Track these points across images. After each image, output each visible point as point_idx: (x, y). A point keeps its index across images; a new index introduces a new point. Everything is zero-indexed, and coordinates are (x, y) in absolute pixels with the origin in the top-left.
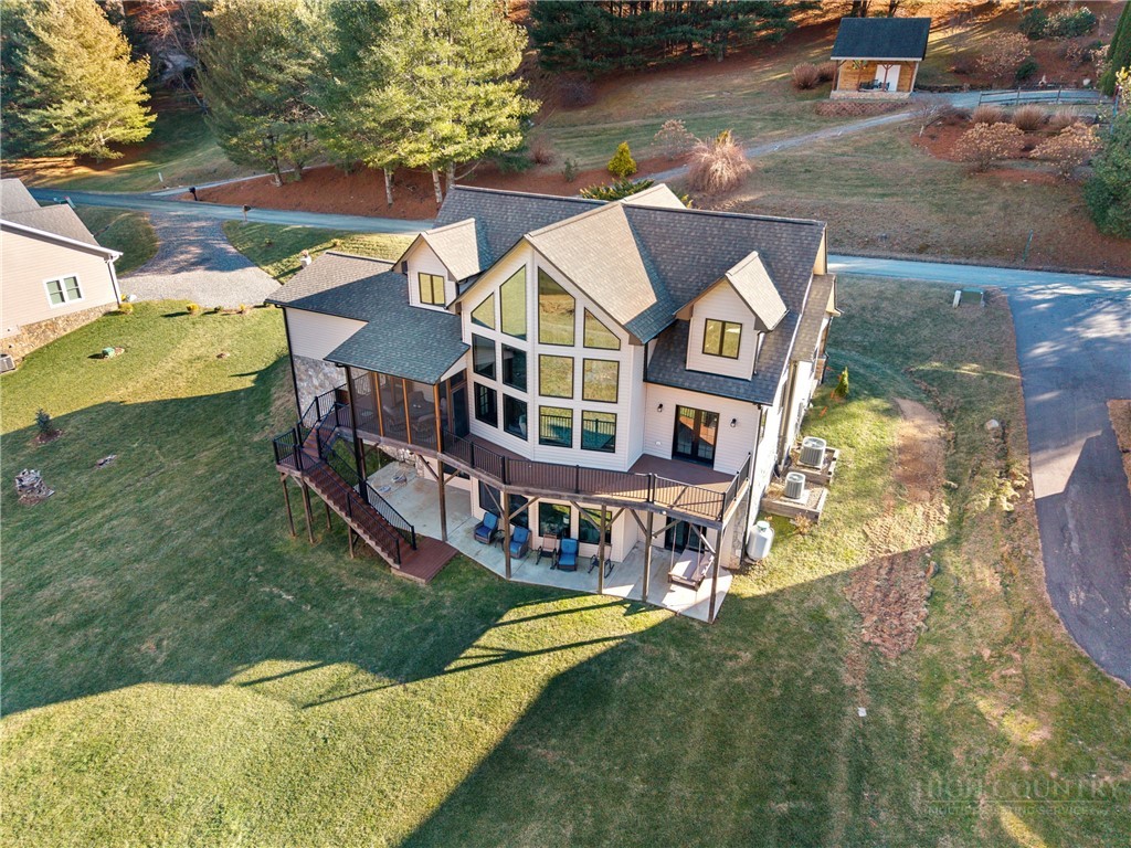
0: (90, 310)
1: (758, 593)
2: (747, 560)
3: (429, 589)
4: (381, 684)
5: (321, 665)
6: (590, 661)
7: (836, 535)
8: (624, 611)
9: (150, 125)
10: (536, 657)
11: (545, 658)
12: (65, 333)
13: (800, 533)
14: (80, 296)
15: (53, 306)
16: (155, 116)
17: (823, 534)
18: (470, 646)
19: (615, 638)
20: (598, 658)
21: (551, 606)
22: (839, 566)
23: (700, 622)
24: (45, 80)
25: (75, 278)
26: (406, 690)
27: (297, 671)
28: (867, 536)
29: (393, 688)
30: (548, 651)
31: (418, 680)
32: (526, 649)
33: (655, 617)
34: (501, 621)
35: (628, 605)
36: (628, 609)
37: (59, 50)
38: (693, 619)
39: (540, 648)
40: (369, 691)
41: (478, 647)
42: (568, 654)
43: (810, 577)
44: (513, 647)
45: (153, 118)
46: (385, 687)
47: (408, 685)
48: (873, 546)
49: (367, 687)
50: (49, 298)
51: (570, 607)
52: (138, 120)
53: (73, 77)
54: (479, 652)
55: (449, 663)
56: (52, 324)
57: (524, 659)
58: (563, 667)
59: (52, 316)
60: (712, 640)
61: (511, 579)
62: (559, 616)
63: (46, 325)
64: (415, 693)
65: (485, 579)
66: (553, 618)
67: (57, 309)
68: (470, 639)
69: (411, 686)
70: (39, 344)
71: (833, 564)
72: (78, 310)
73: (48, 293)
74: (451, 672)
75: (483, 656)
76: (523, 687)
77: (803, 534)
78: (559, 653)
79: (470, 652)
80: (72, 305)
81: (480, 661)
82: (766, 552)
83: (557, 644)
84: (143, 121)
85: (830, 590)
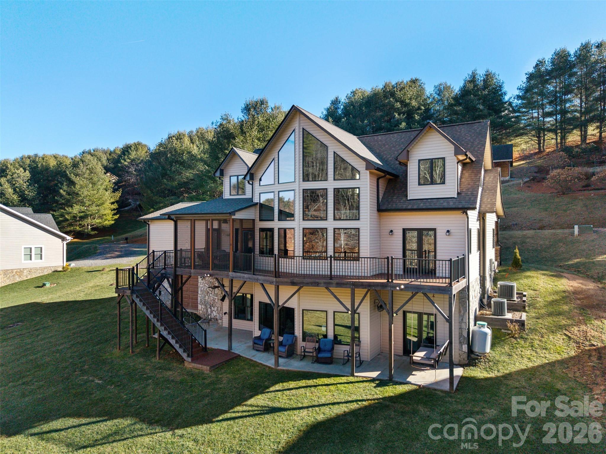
0: (45, 268)
1: (489, 376)
2: (473, 356)
3: (212, 374)
4: (153, 431)
5: (105, 420)
6: (345, 414)
7: (542, 337)
8: (375, 385)
9: (115, 220)
10: (296, 412)
11: (304, 412)
12: (26, 279)
13: (513, 337)
14: (41, 259)
15: (23, 261)
16: (118, 216)
17: (532, 337)
18: (239, 404)
19: (368, 400)
20: (353, 413)
21: (311, 382)
22: (554, 357)
23: (442, 391)
24: (68, 197)
25: (41, 248)
26: (174, 434)
27: (84, 424)
28: (569, 337)
29: (162, 434)
30: (307, 407)
31: (187, 427)
32: (287, 406)
33: (401, 389)
34: (267, 390)
35: (377, 382)
36: (377, 384)
37: (79, 184)
38: (435, 390)
39: (300, 405)
40: (142, 435)
41: (245, 405)
42: (326, 409)
43: (530, 365)
44: (277, 405)
45: (116, 217)
46: (156, 433)
47: (176, 431)
48: (577, 343)
49: (140, 433)
50: (23, 256)
51: (326, 382)
52: (110, 217)
53: (82, 195)
54: (245, 408)
55: (218, 416)
56: (20, 272)
57: (285, 413)
58: (320, 417)
59: (22, 267)
60: (455, 401)
61: (279, 368)
62: (318, 387)
63: (16, 272)
64: (182, 436)
65: (258, 368)
66: (313, 389)
67: (26, 264)
68: (241, 400)
69: (179, 432)
70: (8, 282)
71: (547, 355)
72: (38, 266)
73: (23, 254)
74: (218, 421)
75: (249, 411)
76: (283, 431)
77: (516, 338)
78: (317, 408)
79: (239, 408)
80: (35, 263)
81: (245, 414)
82: (488, 349)
83: (316, 403)
84: (112, 218)
85: (552, 372)
